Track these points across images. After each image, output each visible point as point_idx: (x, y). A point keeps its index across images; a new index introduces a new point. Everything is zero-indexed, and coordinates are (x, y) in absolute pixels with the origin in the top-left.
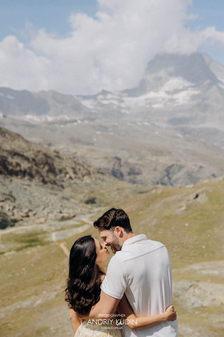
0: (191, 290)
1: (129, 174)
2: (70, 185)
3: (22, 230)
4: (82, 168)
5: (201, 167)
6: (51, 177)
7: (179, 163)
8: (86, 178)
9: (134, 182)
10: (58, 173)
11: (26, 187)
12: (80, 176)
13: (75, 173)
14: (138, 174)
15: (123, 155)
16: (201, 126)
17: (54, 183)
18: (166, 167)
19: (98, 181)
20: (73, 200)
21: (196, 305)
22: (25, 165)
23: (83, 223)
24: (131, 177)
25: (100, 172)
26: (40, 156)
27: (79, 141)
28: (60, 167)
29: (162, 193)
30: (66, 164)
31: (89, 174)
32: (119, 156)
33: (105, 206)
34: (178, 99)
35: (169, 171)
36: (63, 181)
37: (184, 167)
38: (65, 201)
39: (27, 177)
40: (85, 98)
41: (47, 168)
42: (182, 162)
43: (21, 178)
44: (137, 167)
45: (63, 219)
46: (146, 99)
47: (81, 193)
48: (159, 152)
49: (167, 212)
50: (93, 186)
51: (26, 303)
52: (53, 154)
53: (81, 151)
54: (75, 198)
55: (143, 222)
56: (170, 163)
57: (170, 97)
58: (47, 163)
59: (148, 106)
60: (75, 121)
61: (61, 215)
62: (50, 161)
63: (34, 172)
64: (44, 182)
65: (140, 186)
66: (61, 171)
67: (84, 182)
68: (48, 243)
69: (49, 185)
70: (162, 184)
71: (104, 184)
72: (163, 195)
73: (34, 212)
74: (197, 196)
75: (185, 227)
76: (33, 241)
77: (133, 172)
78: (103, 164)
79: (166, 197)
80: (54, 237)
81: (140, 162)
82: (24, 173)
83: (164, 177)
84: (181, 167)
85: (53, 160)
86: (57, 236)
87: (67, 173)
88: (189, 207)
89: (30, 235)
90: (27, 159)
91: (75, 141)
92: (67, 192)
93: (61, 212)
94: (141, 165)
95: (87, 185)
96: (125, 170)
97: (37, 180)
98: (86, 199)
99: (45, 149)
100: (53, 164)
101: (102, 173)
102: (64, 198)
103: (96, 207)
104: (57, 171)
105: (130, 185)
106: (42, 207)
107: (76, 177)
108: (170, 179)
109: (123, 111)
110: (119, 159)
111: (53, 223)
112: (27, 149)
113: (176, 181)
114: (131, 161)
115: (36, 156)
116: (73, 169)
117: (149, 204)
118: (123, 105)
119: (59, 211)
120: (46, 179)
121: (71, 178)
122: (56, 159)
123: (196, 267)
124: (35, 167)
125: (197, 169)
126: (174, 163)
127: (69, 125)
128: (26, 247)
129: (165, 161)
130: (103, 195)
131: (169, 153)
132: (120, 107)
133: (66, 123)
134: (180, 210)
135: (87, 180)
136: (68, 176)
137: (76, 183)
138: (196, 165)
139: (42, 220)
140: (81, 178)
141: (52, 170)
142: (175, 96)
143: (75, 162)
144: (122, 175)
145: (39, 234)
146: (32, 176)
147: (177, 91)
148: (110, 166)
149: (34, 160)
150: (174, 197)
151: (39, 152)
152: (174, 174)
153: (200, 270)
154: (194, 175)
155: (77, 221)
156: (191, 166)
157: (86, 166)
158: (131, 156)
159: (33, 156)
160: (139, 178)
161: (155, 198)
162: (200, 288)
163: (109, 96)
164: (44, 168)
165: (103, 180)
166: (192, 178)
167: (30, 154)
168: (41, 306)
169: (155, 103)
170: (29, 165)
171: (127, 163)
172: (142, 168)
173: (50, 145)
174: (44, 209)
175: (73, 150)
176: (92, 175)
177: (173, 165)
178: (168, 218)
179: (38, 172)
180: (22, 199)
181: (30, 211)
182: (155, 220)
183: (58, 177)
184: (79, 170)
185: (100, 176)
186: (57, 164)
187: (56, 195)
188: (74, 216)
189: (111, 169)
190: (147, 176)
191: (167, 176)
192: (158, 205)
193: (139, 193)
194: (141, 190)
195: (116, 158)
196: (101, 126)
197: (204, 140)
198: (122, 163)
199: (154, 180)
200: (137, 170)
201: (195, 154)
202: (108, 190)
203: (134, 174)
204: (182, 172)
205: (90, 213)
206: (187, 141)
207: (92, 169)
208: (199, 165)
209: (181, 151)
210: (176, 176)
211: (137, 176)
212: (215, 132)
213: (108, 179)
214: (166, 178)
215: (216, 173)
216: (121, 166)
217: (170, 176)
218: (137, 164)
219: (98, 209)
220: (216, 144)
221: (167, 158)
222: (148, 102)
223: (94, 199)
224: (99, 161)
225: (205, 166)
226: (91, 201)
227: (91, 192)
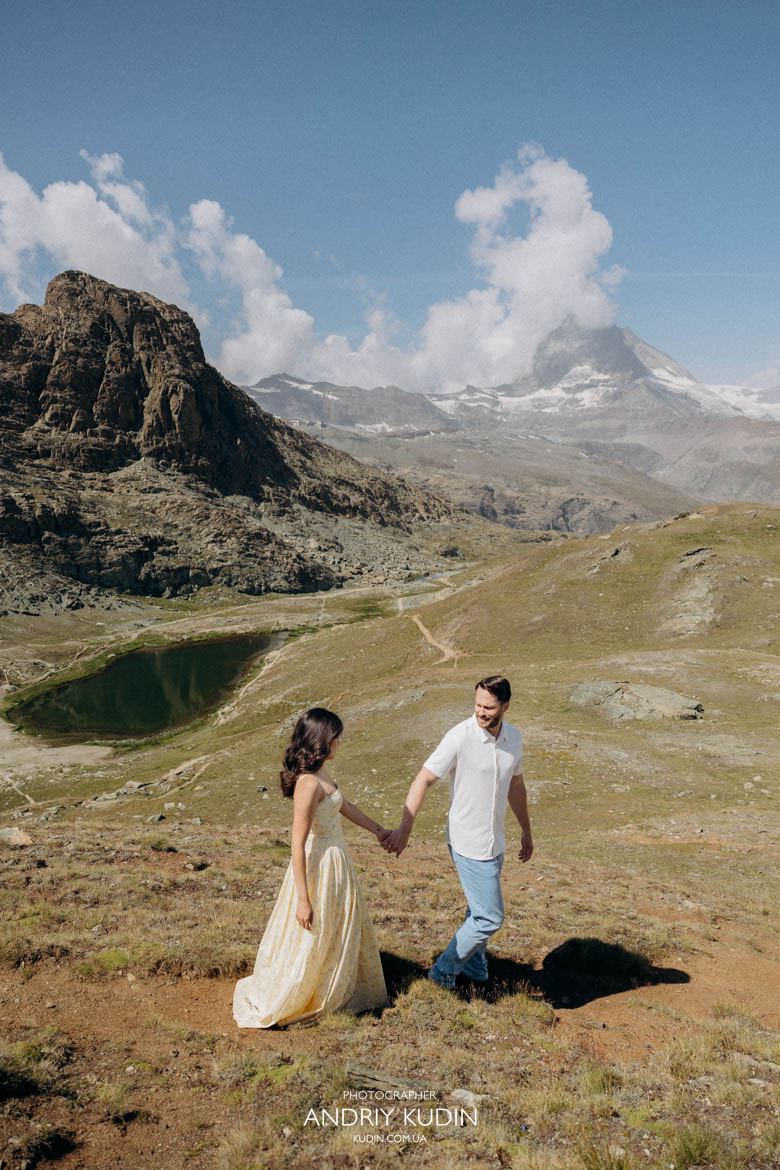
0: (618, 695)
1: (506, 512)
2: (421, 528)
3: (354, 593)
4: (437, 504)
5: (615, 503)
6: (394, 516)
7: (581, 497)
8: (442, 518)
9: (512, 526)
10: (403, 511)
11: (357, 531)
12: (435, 515)
13: (427, 511)
14: (519, 512)
15: (497, 484)
16: (616, 441)
17: (398, 525)
18: (562, 502)
19: (462, 524)
20: (425, 551)
21: (625, 717)
22: (356, 499)
23: (443, 586)
24: (508, 517)
25: (463, 508)
26: (378, 486)
27: (431, 463)
28: (407, 503)
29: (563, 546)
30: (416, 498)
31: (448, 512)
32: (490, 485)
33: (471, 560)
34: (583, 399)
35: (565, 509)
36: (410, 523)
37: (589, 503)
38: (414, 552)
39: (359, 517)
40: (441, 398)
41: (386, 503)
42: (587, 496)
43: (350, 518)
44: (518, 502)
45: (411, 578)
46: (533, 401)
47: (435, 541)
48: (552, 481)
49: (571, 576)
50: (452, 530)
51: (384, 704)
52: (395, 483)
53: (435, 477)
54: (427, 549)
55: (534, 589)
56: (569, 497)
57: (571, 396)
58: (387, 496)
59: (536, 410)
60: (428, 433)
61: (408, 572)
62: (391, 493)
63: (369, 509)
64: (383, 523)
65: (523, 531)
66: (407, 508)
67: (441, 524)
68: (394, 613)
69: (391, 528)
70: (555, 528)
71: (470, 527)
72: (563, 551)
73: (369, 568)
74: (617, 553)
75: (599, 597)
76: (370, 610)
77: (511, 510)
78: (468, 498)
79: (568, 552)
80: (400, 605)
81: (523, 495)
82: (354, 511)
83: (558, 518)
84: (584, 504)
85: (395, 491)
86: (404, 604)
87: (416, 511)
88: (604, 569)
89: (367, 601)
90: (358, 490)
91: (425, 462)
92: (416, 538)
93: (408, 569)
94: (523, 499)
95: (446, 529)
96: (499, 507)
97: (372, 521)
98: (443, 549)
99: (383, 474)
100: (396, 499)
101: (467, 512)
102: (411, 547)
103: (458, 562)
104: (401, 507)
105: (508, 530)
106: (381, 560)
107: (428, 517)
108: (566, 520)
109: (499, 418)
110: (492, 491)
111: (395, 583)
112: (359, 475)
113: (575, 522)
114: (509, 492)
115: (371, 486)
116: (425, 504)
117: (544, 563)
118: (498, 409)
119: (404, 566)
120: (386, 519)
121: (421, 518)
122: (401, 489)
123: (621, 659)
124: (370, 502)
125: (608, 506)
126: (573, 496)
127: (417, 439)
128: (361, 619)
129: (559, 493)
130: (468, 543)
131: (567, 481)
132: (493, 412)
133: (412, 435)
134: (591, 572)
135: (445, 521)
136: (417, 515)
137: (428, 526)
138: (608, 500)
139: (381, 579)
140: (437, 519)
141: (394, 506)
142: (579, 396)
143: (427, 494)
144: (494, 513)
145: (379, 600)
146: (365, 515)
147: (580, 388)
148: (478, 501)
149: (368, 491)
150: (582, 554)
151: (376, 479)
152: (573, 514)
153: (627, 664)
154: (603, 515)
155: (431, 582)
156: (600, 501)
157: (443, 502)
158: (508, 486)
159: (367, 486)
160: (520, 518)
161: (553, 554)
162: (631, 693)
163: (478, 395)
164: (383, 503)
165: (468, 522)
166: (602, 521)
167: (363, 483)
168: (405, 709)
169: (547, 407)
170: (362, 499)
171: (502, 496)
172: (524, 504)
173: (389, 468)
174: (383, 563)
175: (422, 476)
176: (453, 515)
177: (572, 500)
178: (572, 582)
179: (374, 509)
180: (352, 548)
181: (364, 565)
182: (553, 586)
183: (403, 517)
184: (434, 506)
185: (464, 515)
186: (400, 497)
187: (399, 542)
188: (427, 575)
189: (478, 504)
190: (533, 516)
191: (563, 516)
192: (557, 565)
193: (523, 542)
194: (525, 538)
195: (487, 488)
196: (464, 441)
197: (620, 463)
198: (495, 496)
199: (543, 522)
200: (517, 507)
201: (605, 484)
202: (476, 536)
203: (513, 512)
204: (586, 511)
205: (451, 570)
206: (595, 463)
207: (452, 505)
208: (612, 499)
209: (584, 480)
210: (576, 517)
211: (518, 516)
212: (639, 450)
213: (476, 521)
214: (561, 519)
215: (637, 512)
216: (494, 500)
217: (567, 516)
218: (518, 498)
219: (460, 565)
220: (639, 469)
221: (565, 489)
222: (536, 404)
223: (455, 549)
224: (461, 492)
225: (620, 502)
226: (451, 553)
227: (451, 540)
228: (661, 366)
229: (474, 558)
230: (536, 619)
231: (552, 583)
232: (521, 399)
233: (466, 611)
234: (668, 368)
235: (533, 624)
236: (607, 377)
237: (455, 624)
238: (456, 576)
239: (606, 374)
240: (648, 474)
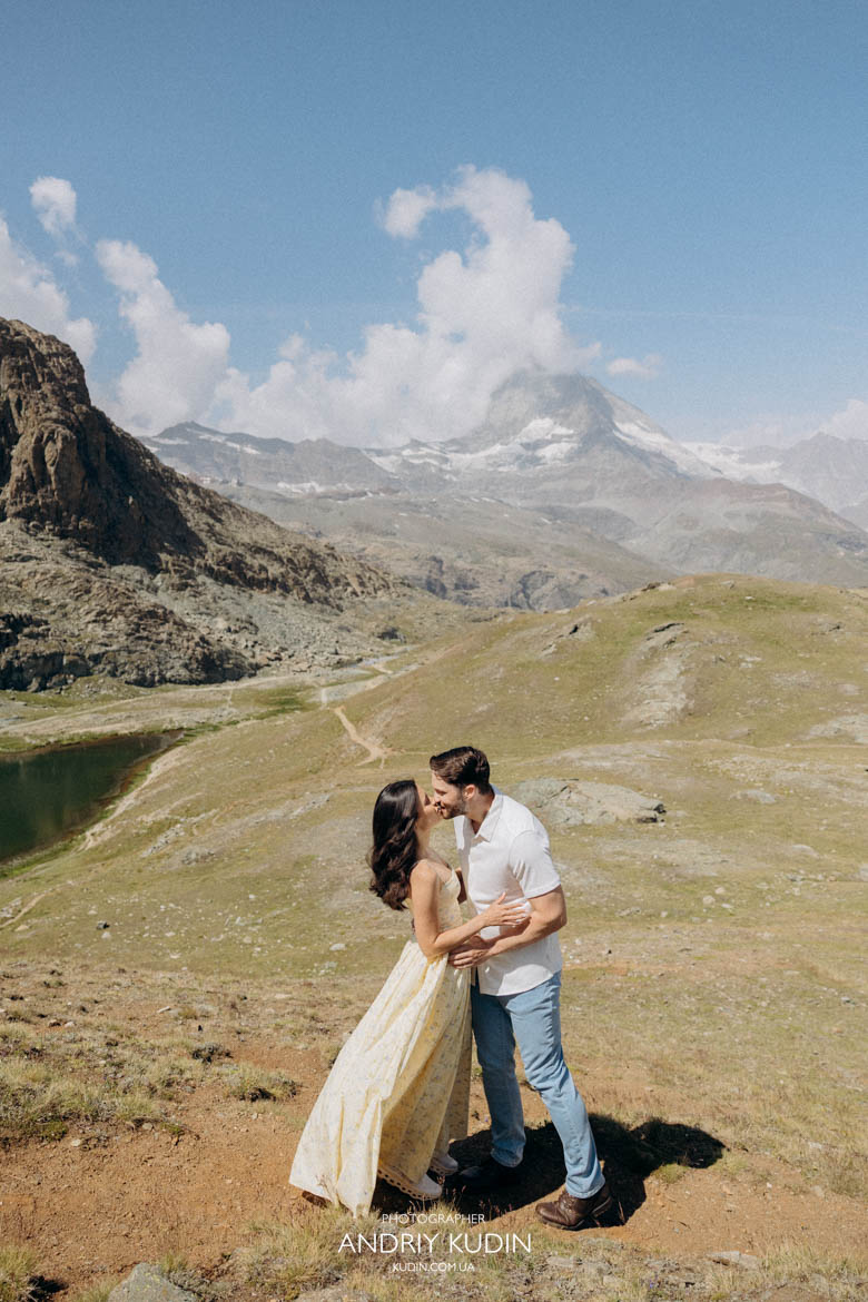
0: (564, 795)
1: (457, 587)
2: (353, 605)
3: (269, 683)
4: (373, 576)
5: (583, 577)
6: (321, 590)
7: (543, 569)
8: (380, 593)
9: (464, 603)
10: (333, 585)
11: (276, 608)
12: (371, 589)
13: (362, 584)
14: (472, 587)
15: (444, 553)
16: (583, 505)
17: (326, 601)
18: (521, 576)
19: (402, 600)
20: (357, 632)
21: (572, 822)
22: (275, 570)
23: (376, 673)
24: (460, 592)
25: (405, 583)
26: (302, 554)
27: (369, 529)
28: (337, 575)
29: (515, 622)
30: (347, 569)
31: (386, 586)
32: (439, 555)
33: (414, 643)
34: (545, 456)
35: (525, 583)
36: (340, 599)
37: (553, 577)
38: (344, 634)
39: (278, 591)
40: (379, 453)
41: (312, 575)
42: (550, 568)
43: (267, 593)
44: (471, 575)
45: (340, 664)
46: (488, 457)
47: (370, 620)
48: (510, 550)
49: (523, 657)
50: (392, 607)
51: (276, 813)
52: (323, 552)
53: (373, 546)
54: (362, 630)
55: (480, 673)
56: (529, 569)
57: (530, 453)
58: (313, 567)
59: (490, 469)
60: (365, 494)
61: (337, 657)
62: (318, 563)
63: (290, 582)
64: (308, 599)
65: (476, 608)
66: (337, 581)
67: (378, 600)
68: (315, 706)
69: (317, 605)
70: (514, 605)
71: (413, 604)
72: (514, 628)
73: (290, 652)
74: (576, 629)
75: (555, 682)
76: (287, 702)
77: (463, 585)
78: (411, 570)
79: (520, 629)
80: (324, 696)
81: (476, 567)
82: (272, 584)
83: (517, 594)
84: (548, 577)
85: (323, 561)
86: (329, 694)
87: (348, 584)
88: (560, 648)
89: (283, 691)
90: (279, 559)
91: (363, 528)
92: (348, 617)
93: (337, 653)
94: (477, 572)
95: (383, 605)
96: (448, 581)
97: (294, 596)
98: (381, 630)
99: (309, 541)
100: (324, 571)
101: (409, 586)
102: (341, 628)
103: (398, 645)
104: (330, 580)
105: (458, 607)
106: (304, 643)
107: (363, 592)
108: (527, 596)
109: (447, 477)
110: (440, 562)
111: (321, 671)
112: (279, 542)
113: (538, 599)
114: (460, 564)
115: (295, 554)
116: (359, 576)
117: (491, 642)
118: (446, 467)
119: (333, 650)
120: (311, 595)
121: (354, 593)
122: (330, 559)
123: (573, 754)
124: (292, 574)
125: (574, 579)
126: (534, 568)
127: (351, 501)
128: (275, 713)
129: (520, 565)
130: (410, 623)
131: (528, 552)
132: (441, 470)
133: (346, 496)
134: (546, 652)
135: (382, 596)
136: (350, 589)
137: (363, 603)
138: (573, 573)
139: (304, 666)
140: (374, 594)
141: (322, 579)
142: (539, 453)
143: (362, 565)
144: (443, 589)
145: (298, 691)
146: (286, 589)
147: (541, 443)
148: (424, 574)
149: (290, 560)
150: (535, 631)
151: (299, 547)
152: (535, 588)
153: (581, 758)
154: (569, 590)
155: (363, 669)
156: (565, 574)
157: (381, 573)
158: (460, 557)
159: (290, 555)
160: (473, 594)
161: (502, 632)
162: (580, 793)
163: (424, 451)
164: (308, 575)
165: (411, 598)
166: (566, 595)
167: (284, 552)
168: (302, 818)
169: (504, 465)
170: (283, 570)
171: (451, 568)
172: (479, 578)
173: (318, 534)
174: (306, 647)
175: (358, 545)
176: (392, 589)
177: (534, 573)
178: (523, 665)
179: (297, 582)
180: (269, 630)
181: (283, 649)
182: (502, 670)
183: (332, 592)
184: (370, 578)
185: (406, 590)
186: (331, 569)
187: (328, 622)
188: (360, 660)
189: (424, 578)
190: (488, 591)
191: (523, 591)
192: (507, 645)
193: (474, 621)
194: (477, 617)
195: (434, 559)
196: (408, 503)
197: (588, 530)
198: (444, 569)
199: (501, 600)
200: (470, 581)
201: (572, 554)
202: (419, 614)
203: (465, 587)
204: (551, 584)
205: (388, 655)
206: (561, 530)
207: (391, 578)
208: (579, 572)
209: (547, 549)
210: (536, 594)
211: (471, 592)
212: (606, 517)
213: (419, 596)
214: (521, 595)
215: (608, 587)
216: (442, 573)
217: (529, 592)
218: (470, 570)
219: (400, 649)
220: (609, 537)
221: (524, 560)
222: (491, 461)
223: (395, 630)
224: (404, 564)
225: (589, 574)
226: (390, 634)
227: (390, 619)
228: (631, 420)
229: (417, 640)
230: (480, 709)
231: (500, 666)
232: (473, 456)
233: (397, 700)
234: (639, 422)
235: (477, 716)
236: (571, 432)
237: (384, 717)
238: (394, 661)
239: (569, 428)
240: (621, 544)
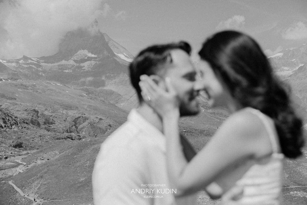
1: (45, 123)
5: (101, 119)
7: (84, 116)
8: (13, 127)
9: (48, 130)
12: (9, 125)
14: (52, 123)
15: (40, 108)
18: (74, 119)
19: (24, 130)
23: (18, 164)
24: (46, 126)
31: (16, 123)
32: (37, 109)
33: (30, 150)
34: (84, 66)
35: (76, 121)
37: (88, 119)
40: (8, 61)
42: (87, 115)
44: (51, 118)
46: (59, 66)
47: (10, 139)
48: (69, 107)
50: (19, 133)
54: (5, 144)
56: (77, 116)
57: (78, 65)
59: (60, 71)
67: (12, 130)
78: (24, 116)
81: (54, 115)
83: (72, 126)
84: (86, 119)
94: (54, 117)
95: (15, 132)
96: (41, 121)
98: (14, 144)
103: (23, 151)
107: (5, 126)
108: (77, 128)
109: (40, 74)
110: (37, 112)
113: (81, 129)
114: (46, 113)
118: (40, 69)
125: (97, 120)
126: (80, 115)
129: (73, 114)
130: (28, 140)
131: (77, 108)
132: (37, 70)
135: (15, 128)
137: (5, 131)
138: (97, 118)
140: (10, 127)
142: (82, 65)
144: (39, 125)
147: (83, 61)
148: (30, 117)
152: (80, 124)
154: (95, 125)
156: (93, 118)
157: (13, 118)
158: (46, 110)
163: (29, 61)
169: (66, 69)
171: (44, 115)
172: (55, 119)
176: (19, 125)
177: (80, 117)
184: (9, 120)
188: (7, 158)
189: (30, 119)
190: (60, 125)
191: (75, 125)
192: (89, 151)
193: (57, 139)
194: (59, 137)
195: (34, 110)
196: (22, 85)
197: (103, 99)
198: (39, 115)
199: (64, 128)
200: (51, 121)
201: (96, 109)
202: (32, 136)
203: (49, 123)
205: (20, 155)
206: (91, 99)
207: (19, 119)
208: (99, 117)
209: (86, 107)
211: (51, 125)
212: (112, 93)
213: (32, 128)
214: (74, 127)
215: (111, 123)
216: (38, 117)
217: (77, 125)
218: (51, 116)
219: (25, 152)
220: (112, 102)
221: (75, 112)
222: (60, 68)
223: (21, 144)
224: (20, 113)
225: (103, 118)
226: (19, 146)
227: (19, 138)
228: (121, 53)
229: (32, 148)
230: (82, 179)
232: (52, 64)
233: (42, 177)
234: (125, 54)
235: (80, 183)
236: (96, 56)
237: (36, 185)
238: (25, 158)
239: (95, 54)
240: (116, 105)
